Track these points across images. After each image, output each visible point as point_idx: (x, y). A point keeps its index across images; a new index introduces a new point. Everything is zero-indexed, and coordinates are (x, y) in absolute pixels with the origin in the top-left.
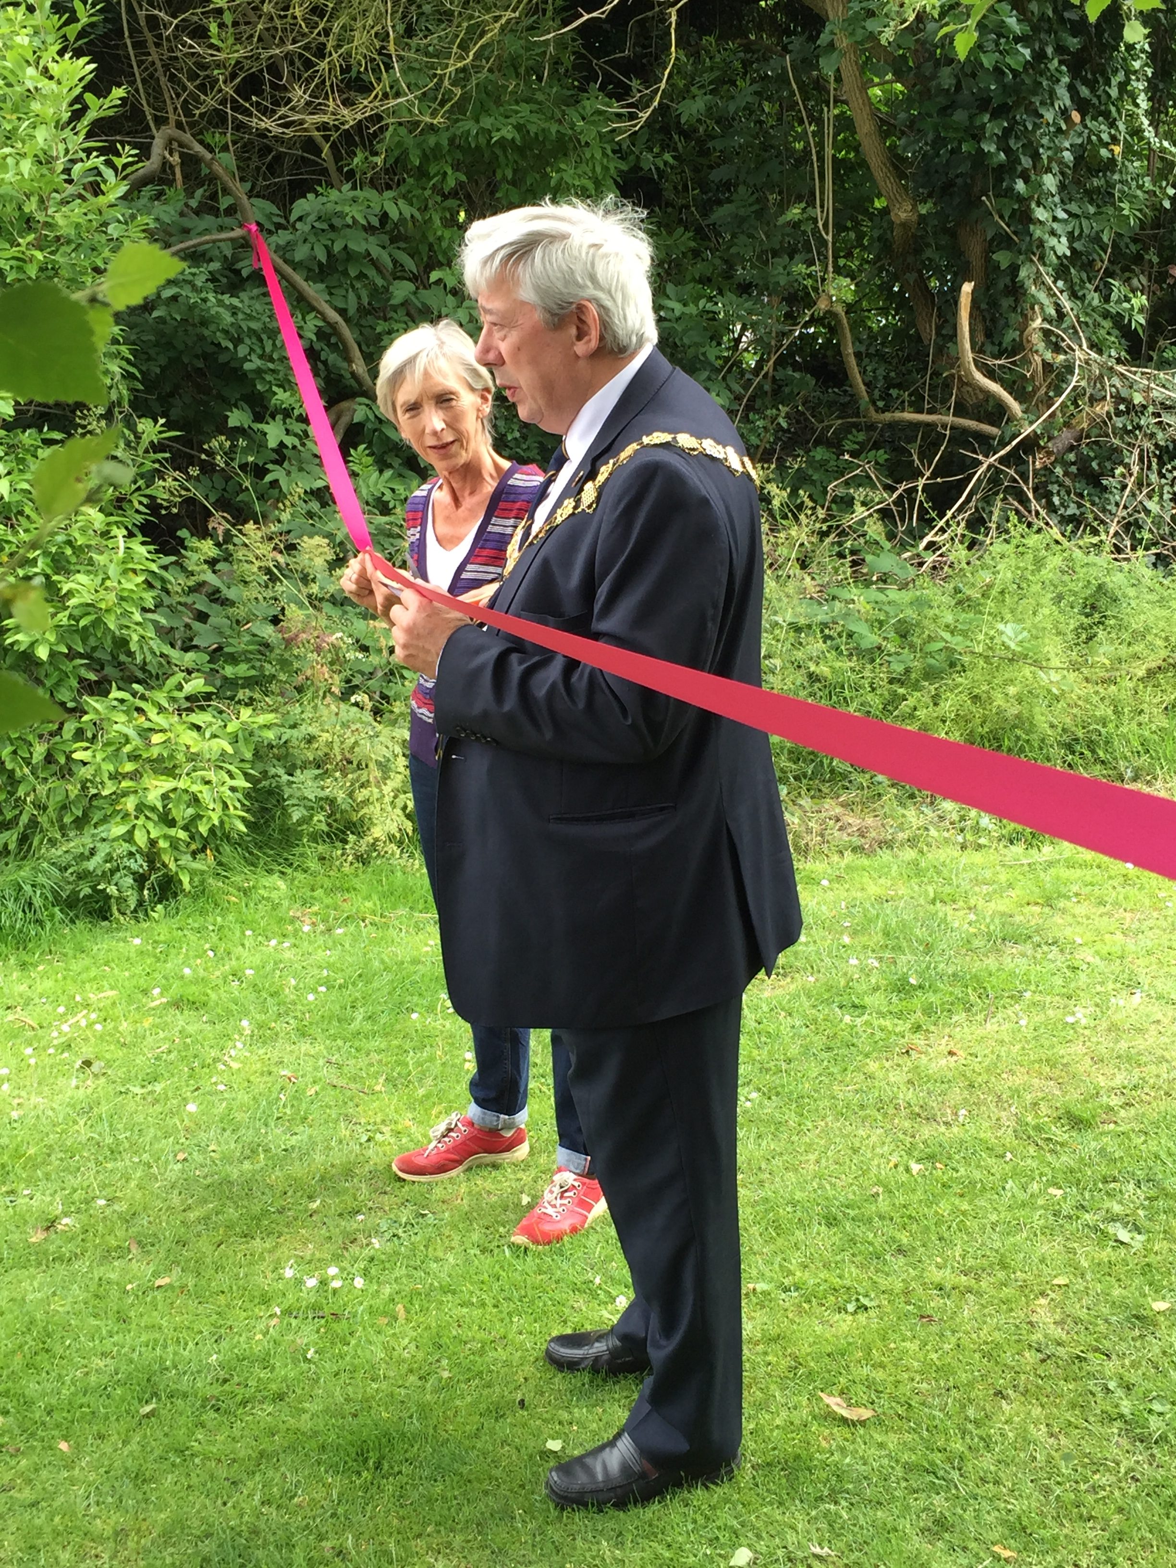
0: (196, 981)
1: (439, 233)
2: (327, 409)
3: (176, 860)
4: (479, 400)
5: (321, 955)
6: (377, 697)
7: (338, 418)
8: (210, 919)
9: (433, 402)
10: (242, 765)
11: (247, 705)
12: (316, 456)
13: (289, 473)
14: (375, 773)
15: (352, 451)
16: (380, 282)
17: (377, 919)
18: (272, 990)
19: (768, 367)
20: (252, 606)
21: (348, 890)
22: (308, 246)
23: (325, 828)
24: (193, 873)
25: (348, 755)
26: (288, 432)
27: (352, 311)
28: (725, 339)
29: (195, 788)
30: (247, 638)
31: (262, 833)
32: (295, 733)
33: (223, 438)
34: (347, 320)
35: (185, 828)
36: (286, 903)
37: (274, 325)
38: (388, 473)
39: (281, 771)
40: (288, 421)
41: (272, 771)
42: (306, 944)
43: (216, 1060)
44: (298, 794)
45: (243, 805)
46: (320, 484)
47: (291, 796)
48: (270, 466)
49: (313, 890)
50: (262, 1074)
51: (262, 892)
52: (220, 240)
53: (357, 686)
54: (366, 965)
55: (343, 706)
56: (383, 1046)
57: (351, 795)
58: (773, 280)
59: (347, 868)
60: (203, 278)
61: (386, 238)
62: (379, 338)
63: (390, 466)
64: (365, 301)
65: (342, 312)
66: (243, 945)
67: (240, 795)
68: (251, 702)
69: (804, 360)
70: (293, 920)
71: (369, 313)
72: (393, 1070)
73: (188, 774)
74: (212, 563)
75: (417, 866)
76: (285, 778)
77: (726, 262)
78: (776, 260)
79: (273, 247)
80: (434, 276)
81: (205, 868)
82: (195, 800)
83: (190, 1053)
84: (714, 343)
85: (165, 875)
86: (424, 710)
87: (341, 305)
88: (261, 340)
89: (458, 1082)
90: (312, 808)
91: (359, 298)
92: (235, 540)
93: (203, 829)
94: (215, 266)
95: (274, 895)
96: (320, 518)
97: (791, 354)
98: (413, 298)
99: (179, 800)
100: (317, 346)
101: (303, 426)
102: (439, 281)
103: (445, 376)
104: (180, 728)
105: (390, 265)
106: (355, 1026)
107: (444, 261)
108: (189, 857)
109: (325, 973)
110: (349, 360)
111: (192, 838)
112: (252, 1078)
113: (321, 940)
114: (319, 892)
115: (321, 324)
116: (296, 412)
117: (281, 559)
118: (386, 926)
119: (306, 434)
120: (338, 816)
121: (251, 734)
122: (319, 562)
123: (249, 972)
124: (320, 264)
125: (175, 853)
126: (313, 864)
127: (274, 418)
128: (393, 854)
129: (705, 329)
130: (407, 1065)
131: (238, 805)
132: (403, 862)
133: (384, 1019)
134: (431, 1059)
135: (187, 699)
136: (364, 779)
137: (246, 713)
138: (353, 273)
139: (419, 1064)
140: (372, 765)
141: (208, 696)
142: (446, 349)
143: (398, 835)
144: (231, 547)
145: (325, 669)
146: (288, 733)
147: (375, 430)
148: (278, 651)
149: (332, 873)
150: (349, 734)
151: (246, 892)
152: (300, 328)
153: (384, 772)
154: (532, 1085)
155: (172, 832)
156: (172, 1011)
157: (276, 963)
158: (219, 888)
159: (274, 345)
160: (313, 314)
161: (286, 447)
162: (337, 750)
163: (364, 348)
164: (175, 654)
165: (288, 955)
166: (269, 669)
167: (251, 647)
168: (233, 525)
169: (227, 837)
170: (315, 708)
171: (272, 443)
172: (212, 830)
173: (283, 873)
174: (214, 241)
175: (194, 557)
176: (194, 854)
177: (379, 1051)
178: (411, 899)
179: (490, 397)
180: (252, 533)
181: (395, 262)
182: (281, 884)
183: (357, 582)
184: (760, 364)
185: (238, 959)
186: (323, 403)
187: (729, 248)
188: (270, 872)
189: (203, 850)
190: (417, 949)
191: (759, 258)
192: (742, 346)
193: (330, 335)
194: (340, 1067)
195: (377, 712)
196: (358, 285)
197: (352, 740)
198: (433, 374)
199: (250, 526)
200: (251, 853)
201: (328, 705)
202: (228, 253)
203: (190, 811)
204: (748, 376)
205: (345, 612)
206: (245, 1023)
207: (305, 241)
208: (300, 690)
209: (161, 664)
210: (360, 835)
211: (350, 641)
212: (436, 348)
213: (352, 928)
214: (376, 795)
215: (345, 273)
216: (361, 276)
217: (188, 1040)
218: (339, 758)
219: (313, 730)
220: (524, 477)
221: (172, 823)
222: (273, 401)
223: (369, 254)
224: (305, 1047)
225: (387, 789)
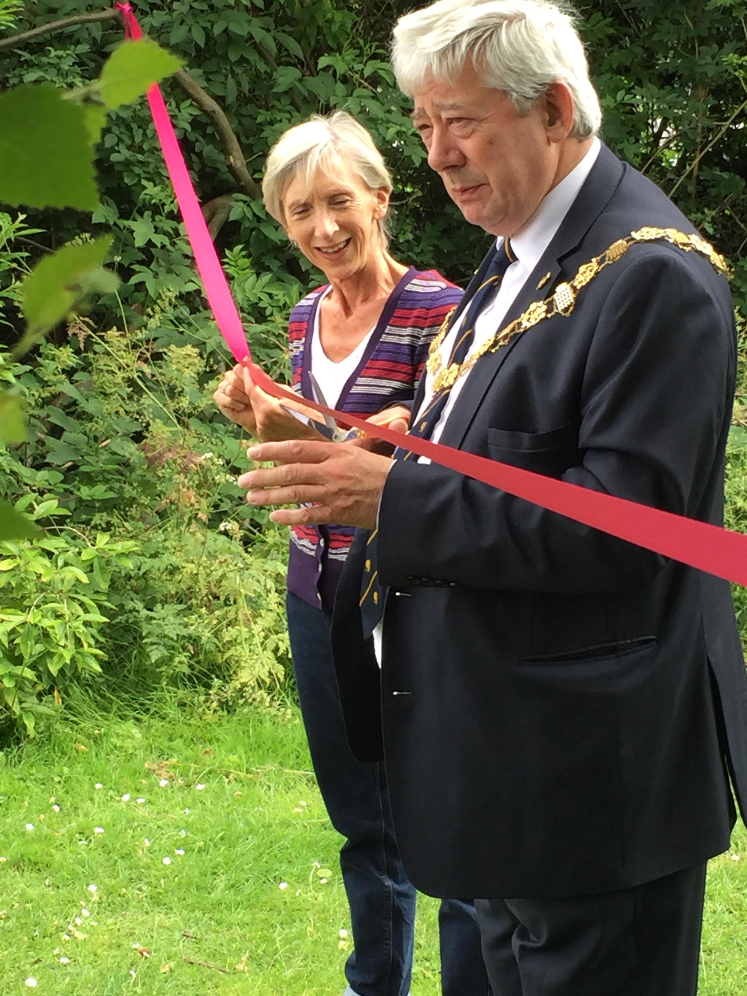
0: (39, 838)
1: (329, 16)
2: (201, 205)
3: (21, 702)
4: (376, 200)
5: (178, 814)
6: (247, 524)
7: (213, 215)
8: (56, 769)
9: (325, 204)
10: (96, 597)
11: (104, 530)
12: (186, 256)
13: (156, 275)
14: (245, 610)
15: (227, 252)
16: (262, 67)
17: (242, 775)
18: (125, 851)
19: (692, 167)
20: (112, 421)
21: (210, 741)
22: (184, 28)
23: (187, 671)
24: (38, 717)
25: (215, 590)
26: (157, 230)
27: (231, 99)
28: (643, 134)
29: (47, 623)
30: (105, 456)
31: (115, 675)
32: (156, 562)
33: (88, 235)
34: (225, 109)
35: (33, 667)
36: (141, 754)
37: (146, 113)
38: (266, 277)
39: (139, 606)
40: (157, 218)
41: (130, 605)
42: (162, 801)
43: (59, 929)
44: (158, 631)
45: (97, 641)
46: (191, 287)
47: (149, 634)
48: (136, 267)
49: (171, 740)
50: (110, 947)
51: (114, 740)
52: (90, 21)
53: (225, 512)
54: (230, 825)
55: (211, 534)
56: (246, 919)
57: (217, 634)
58: (699, 70)
59: (209, 717)
60: (70, 61)
61: (270, 21)
62: (260, 128)
63: (268, 269)
64: (246, 88)
65: (220, 100)
66: (92, 800)
67: (94, 631)
68: (108, 528)
69: (732, 159)
70: (148, 773)
71: (249, 101)
72: (257, 947)
73: (38, 607)
74: (70, 373)
75: (289, 716)
76: (144, 613)
77: (646, 49)
78: (704, 48)
79: (147, 27)
80: (323, 62)
81: (53, 712)
82: (45, 635)
83: (31, 919)
84: (632, 140)
85: (8, 719)
86: (306, 542)
87: (219, 92)
88: (130, 129)
89: (331, 963)
90: (173, 648)
91: (239, 84)
92: (96, 348)
93: (54, 669)
94: (83, 48)
95: (128, 744)
96: (190, 324)
97: (717, 151)
98: (298, 85)
99: (28, 636)
100: (192, 137)
101: (174, 224)
102: (327, 68)
103: (339, 174)
104: (30, 554)
105: (274, 49)
106: (215, 895)
107: (334, 46)
108: (35, 699)
109: (183, 834)
110: (226, 152)
111: (39, 677)
112: (99, 951)
113: (179, 796)
114: (178, 743)
115: (196, 112)
116: (167, 209)
117: (147, 370)
118: (252, 783)
119: (177, 233)
120: (201, 657)
121: (108, 563)
122: (189, 374)
123: (98, 830)
124: (197, 46)
125: (20, 694)
126: (172, 712)
127: (142, 215)
128: (262, 701)
129: (623, 123)
130: (274, 941)
131: (92, 642)
132: (273, 711)
133: (249, 888)
134: (301, 936)
135: (38, 522)
136: (231, 616)
137: (103, 539)
138: (233, 57)
139: (287, 941)
140: (241, 602)
141: (61, 520)
142: (340, 145)
143: (268, 681)
144: (91, 355)
145: (192, 493)
146: (148, 564)
147: (252, 230)
148: (139, 472)
149: (192, 722)
150: (216, 564)
151: (97, 740)
152: (173, 117)
153: (254, 609)
154: (415, 969)
155: (18, 670)
156: (11, 872)
157: (128, 821)
158: (67, 734)
159: (145, 134)
160: (189, 102)
161: (155, 246)
162: (202, 583)
163: (243, 139)
164: (25, 472)
165: (141, 812)
166: (129, 492)
167: (110, 467)
168: (95, 331)
169: (77, 677)
170: (180, 535)
171: (140, 242)
172: (61, 671)
173: (138, 720)
174: (83, 22)
175: (52, 365)
176: (40, 696)
177: (243, 925)
178: (282, 753)
179: (387, 197)
180: (114, 340)
181: (280, 47)
182: (136, 732)
183: (231, 395)
184: (682, 162)
185: (86, 815)
186: (196, 199)
187: (651, 35)
188: (123, 718)
189: (50, 691)
190: (287, 810)
191: (685, 45)
192: (662, 142)
193: (207, 125)
194: (198, 941)
195: (247, 542)
196: (238, 70)
197: (220, 573)
198: (326, 172)
199: (113, 333)
200: (103, 697)
201: (193, 534)
202: (98, 34)
203: (39, 648)
204: (670, 176)
205: (215, 430)
206: (92, 888)
207: (182, 22)
208: (162, 515)
209: (10, 482)
210: (226, 679)
211: (221, 462)
212: (330, 144)
213: (214, 784)
214: (245, 635)
215: (225, 57)
216: (243, 60)
217: (29, 906)
218: (204, 592)
219: (176, 560)
220: (424, 283)
221: (18, 661)
222: (142, 196)
223: (251, 37)
224: (158, 917)
225: (257, 629)
